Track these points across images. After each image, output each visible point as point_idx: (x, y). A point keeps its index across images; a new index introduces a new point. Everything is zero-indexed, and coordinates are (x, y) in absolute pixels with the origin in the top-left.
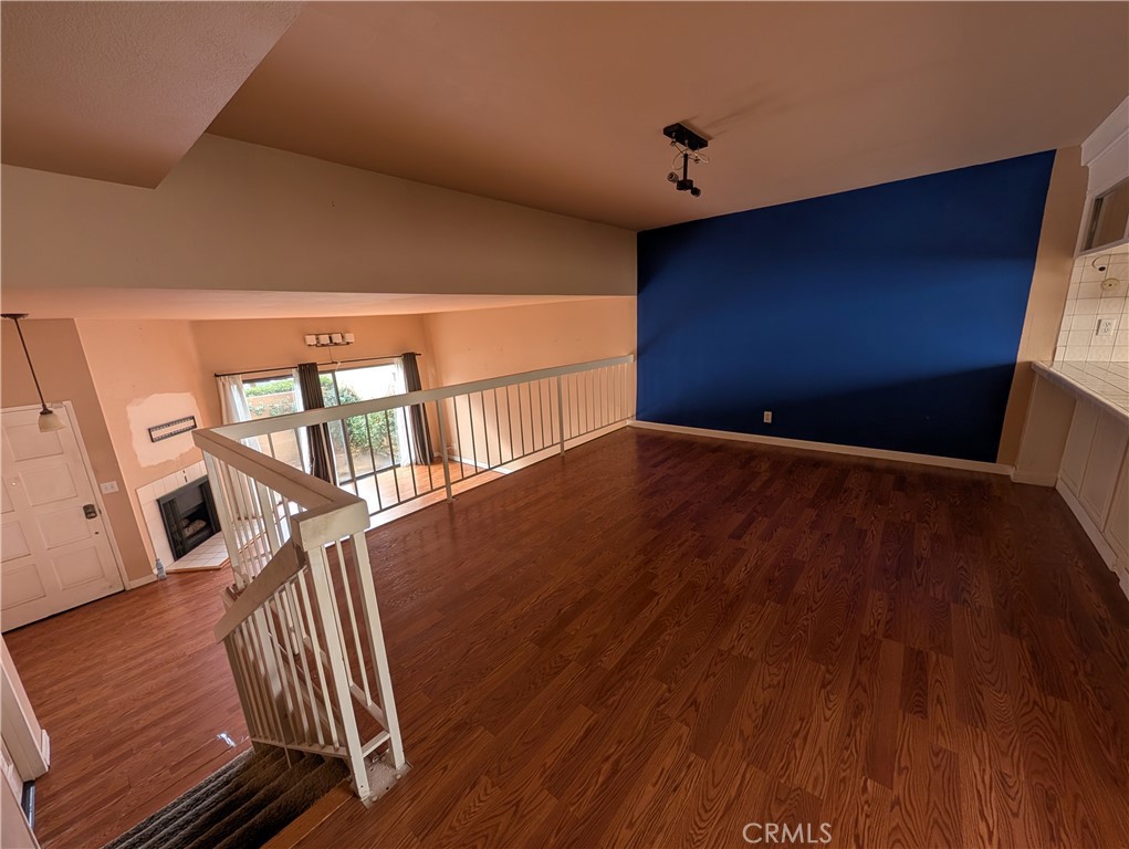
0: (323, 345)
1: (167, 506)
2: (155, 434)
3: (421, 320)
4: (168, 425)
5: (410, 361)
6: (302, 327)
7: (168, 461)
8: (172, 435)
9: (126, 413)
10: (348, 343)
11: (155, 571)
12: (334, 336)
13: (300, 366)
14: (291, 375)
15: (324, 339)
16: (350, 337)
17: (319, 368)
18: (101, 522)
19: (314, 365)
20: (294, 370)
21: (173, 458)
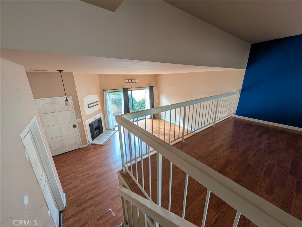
0: (130, 83)
1: (91, 126)
2: (90, 106)
3: (155, 76)
4: (92, 103)
5: (151, 88)
6: (125, 77)
7: (92, 114)
8: (93, 106)
9: (83, 100)
10: (136, 82)
11: (88, 143)
12: (133, 80)
13: (124, 88)
14: (121, 91)
15: (130, 81)
16: (137, 81)
17: (129, 89)
18: (77, 129)
19: (127, 88)
20: (122, 90)
21: (93, 113)
